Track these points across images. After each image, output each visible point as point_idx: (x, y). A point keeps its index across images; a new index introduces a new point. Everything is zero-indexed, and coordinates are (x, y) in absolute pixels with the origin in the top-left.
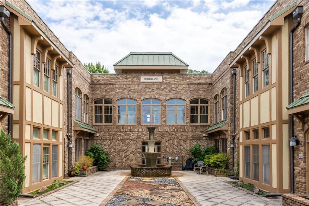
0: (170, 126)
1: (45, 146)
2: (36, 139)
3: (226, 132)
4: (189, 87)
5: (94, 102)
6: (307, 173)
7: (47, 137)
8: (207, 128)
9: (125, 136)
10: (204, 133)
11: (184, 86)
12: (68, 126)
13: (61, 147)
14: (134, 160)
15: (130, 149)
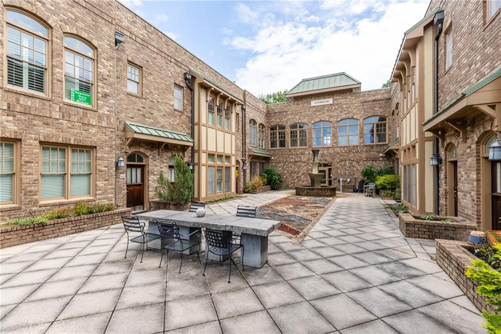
0: (342, 147)
1: (219, 168)
2: (210, 163)
3: (397, 151)
4: (362, 105)
5: (269, 129)
6: (448, 195)
7: (221, 161)
8: (385, 147)
9: (297, 159)
10: (381, 153)
11: (356, 105)
12: (243, 151)
13: (233, 170)
14: (305, 181)
15: (301, 171)
